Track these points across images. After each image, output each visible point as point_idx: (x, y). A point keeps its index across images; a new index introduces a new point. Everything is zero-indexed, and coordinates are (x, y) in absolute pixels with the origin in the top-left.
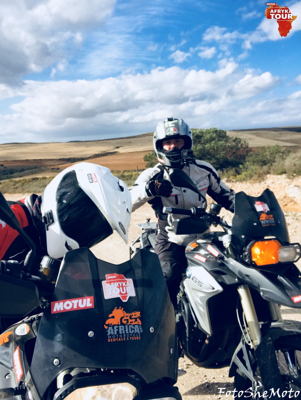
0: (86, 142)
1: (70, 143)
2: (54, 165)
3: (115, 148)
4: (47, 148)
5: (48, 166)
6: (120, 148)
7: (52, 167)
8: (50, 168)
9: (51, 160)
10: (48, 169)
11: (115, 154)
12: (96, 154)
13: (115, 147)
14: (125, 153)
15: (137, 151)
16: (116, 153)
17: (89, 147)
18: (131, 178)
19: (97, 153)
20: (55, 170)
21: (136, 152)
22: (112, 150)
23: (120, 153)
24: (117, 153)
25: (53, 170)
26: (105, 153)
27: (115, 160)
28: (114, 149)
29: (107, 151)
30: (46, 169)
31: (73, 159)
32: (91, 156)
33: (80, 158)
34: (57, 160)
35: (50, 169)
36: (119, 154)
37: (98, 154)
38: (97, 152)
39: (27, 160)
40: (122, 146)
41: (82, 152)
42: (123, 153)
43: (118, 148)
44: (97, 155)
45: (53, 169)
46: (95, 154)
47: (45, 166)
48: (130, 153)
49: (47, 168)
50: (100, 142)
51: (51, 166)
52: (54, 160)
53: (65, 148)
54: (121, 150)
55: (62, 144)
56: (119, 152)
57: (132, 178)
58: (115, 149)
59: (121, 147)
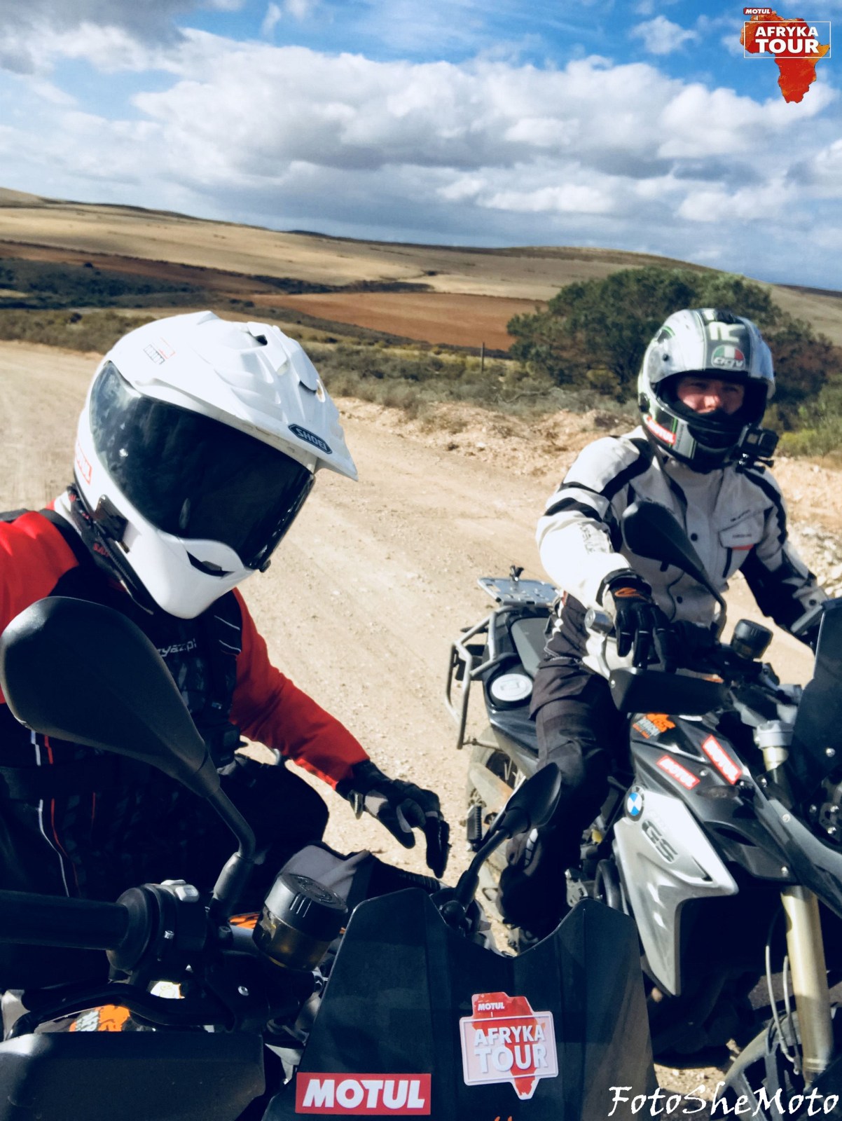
0: (340, 239)
1: (293, 236)
2: (237, 292)
3: (422, 273)
4: (223, 238)
5: (221, 290)
6: (440, 277)
7: (233, 296)
8: (227, 298)
9: (232, 274)
10: (221, 301)
11: (422, 292)
12: (365, 282)
13: (423, 271)
14: (449, 293)
15: (488, 293)
16: (423, 289)
17: (347, 257)
18: (459, 376)
19: (368, 279)
20: (240, 305)
21: (485, 296)
22: (415, 277)
23: (435, 290)
24: (429, 290)
25: (234, 305)
26: (393, 282)
27: (417, 308)
28: (420, 276)
29: (399, 278)
30: (215, 299)
31: (296, 283)
32: (351, 283)
33: (317, 284)
34: (250, 278)
35: (227, 300)
36: (435, 293)
37: (372, 282)
38: (368, 275)
39: (164, 264)
40: (445, 270)
41: (325, 266)
42: (444, 293)
43: (432, 274)
44: (369, 284)
45: (234, 301)
46: (361, 279)
47: (212, 290)
48: (467, 297)
49: (217, 296)
50: (382, 248)
51: (230, 292)
52: (240, 275)
53: (276, 246)
54: (440, 283)
55: (268, 233)
56: (433, 288)
57: (464, 376)
58: (424, 275)
59: (442, 273)
